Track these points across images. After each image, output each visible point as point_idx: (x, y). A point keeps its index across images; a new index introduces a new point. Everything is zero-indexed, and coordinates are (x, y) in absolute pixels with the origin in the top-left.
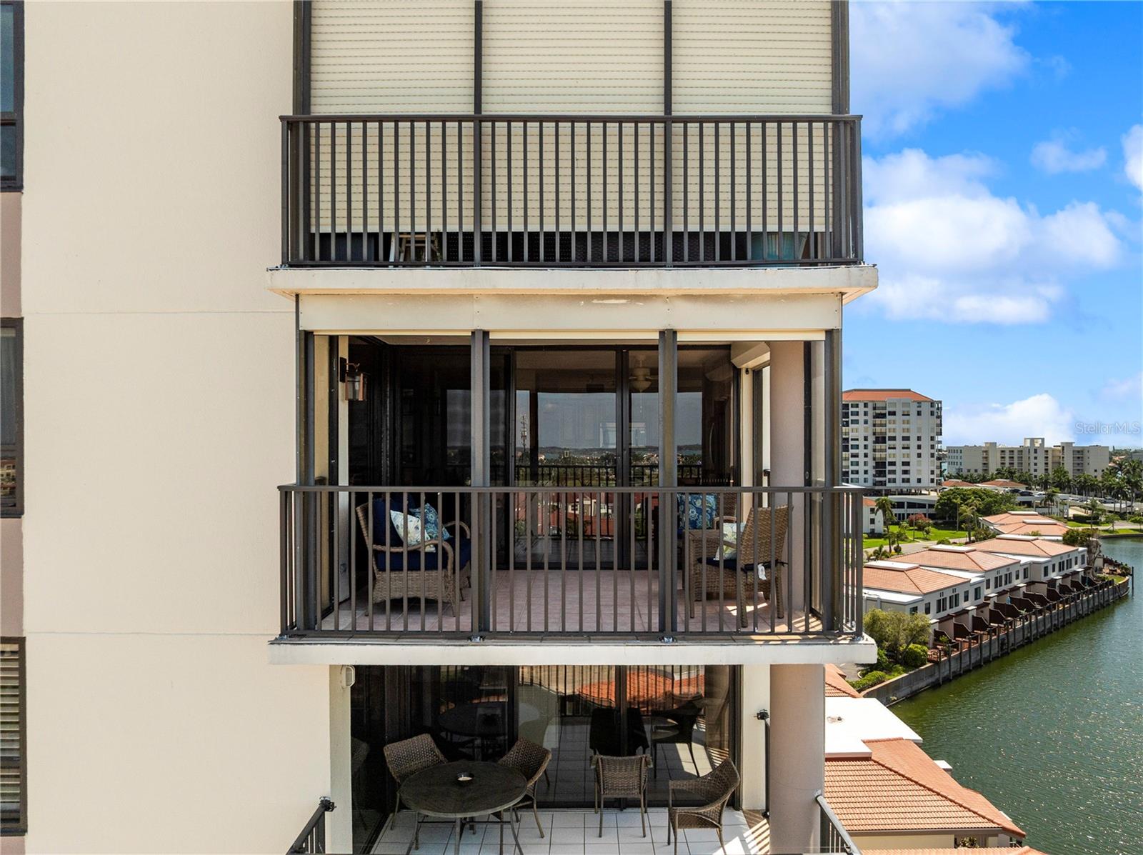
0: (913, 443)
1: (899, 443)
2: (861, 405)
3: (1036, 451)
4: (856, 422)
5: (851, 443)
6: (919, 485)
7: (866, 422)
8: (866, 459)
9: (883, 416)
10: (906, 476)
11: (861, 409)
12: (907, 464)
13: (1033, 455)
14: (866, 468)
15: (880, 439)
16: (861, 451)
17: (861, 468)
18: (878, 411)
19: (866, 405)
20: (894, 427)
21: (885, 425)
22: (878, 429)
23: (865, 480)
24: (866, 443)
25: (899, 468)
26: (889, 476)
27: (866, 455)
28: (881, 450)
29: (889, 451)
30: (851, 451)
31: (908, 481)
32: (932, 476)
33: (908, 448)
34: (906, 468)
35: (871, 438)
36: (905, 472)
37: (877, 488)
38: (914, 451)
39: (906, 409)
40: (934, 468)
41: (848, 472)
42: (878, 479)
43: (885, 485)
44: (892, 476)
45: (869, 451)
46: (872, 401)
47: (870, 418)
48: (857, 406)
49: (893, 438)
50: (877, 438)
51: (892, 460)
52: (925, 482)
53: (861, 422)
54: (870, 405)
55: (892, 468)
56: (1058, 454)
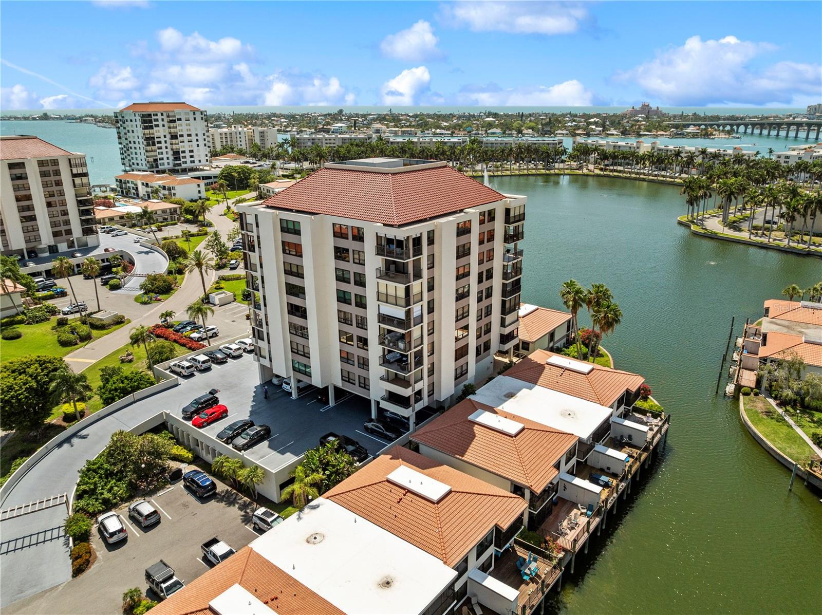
0: (194, 138)
1: (186, 138)
2: (159, 114)
3: (240, 133)
4: (157, 126)
5: (157, 140)
6: (200, 164)
7: (164, 126)
8: (167, 150)
9: (174, 121)
10: (192, 159)
11: (159, 117)
12: (191, 151)
13: (238, 136)
14: (167, 156)
15: (174, 137)
16: (163, 145)
17: (165, 156)
18: (171, 119)
19: (162, 114)
20: (181, 128)
21: (176, 127)
22: (172, 130)
23: (168, 164)
24: (165, 139)
25: (188, 154)
26: (182, 160)
27: (166, 148)
28: (176, 144)
29: (181, 144)
30: (158, 145)
31: (193, 162)
32: (207, 158)
33: (191, 141)
34: (191, 154)
35: (168, 136)
36: (191, 157)
37: (176, 168)
38: (195, 143)
39: (187, 116)
40: (207, 153)
41: (157, 159)
42: (176, 162)
43: (181, 165)
44: (184, 160)
45: (168, 145)
46: (166, 112)
47: (165, 123)
48: (157, 115)
49: (182, 136)
50: (171, 136)
51: (183, 149)
52: (204, 162)
53: (161, 126)
54: (165, 114)
55: (184, 155)
56: (250, 134)
